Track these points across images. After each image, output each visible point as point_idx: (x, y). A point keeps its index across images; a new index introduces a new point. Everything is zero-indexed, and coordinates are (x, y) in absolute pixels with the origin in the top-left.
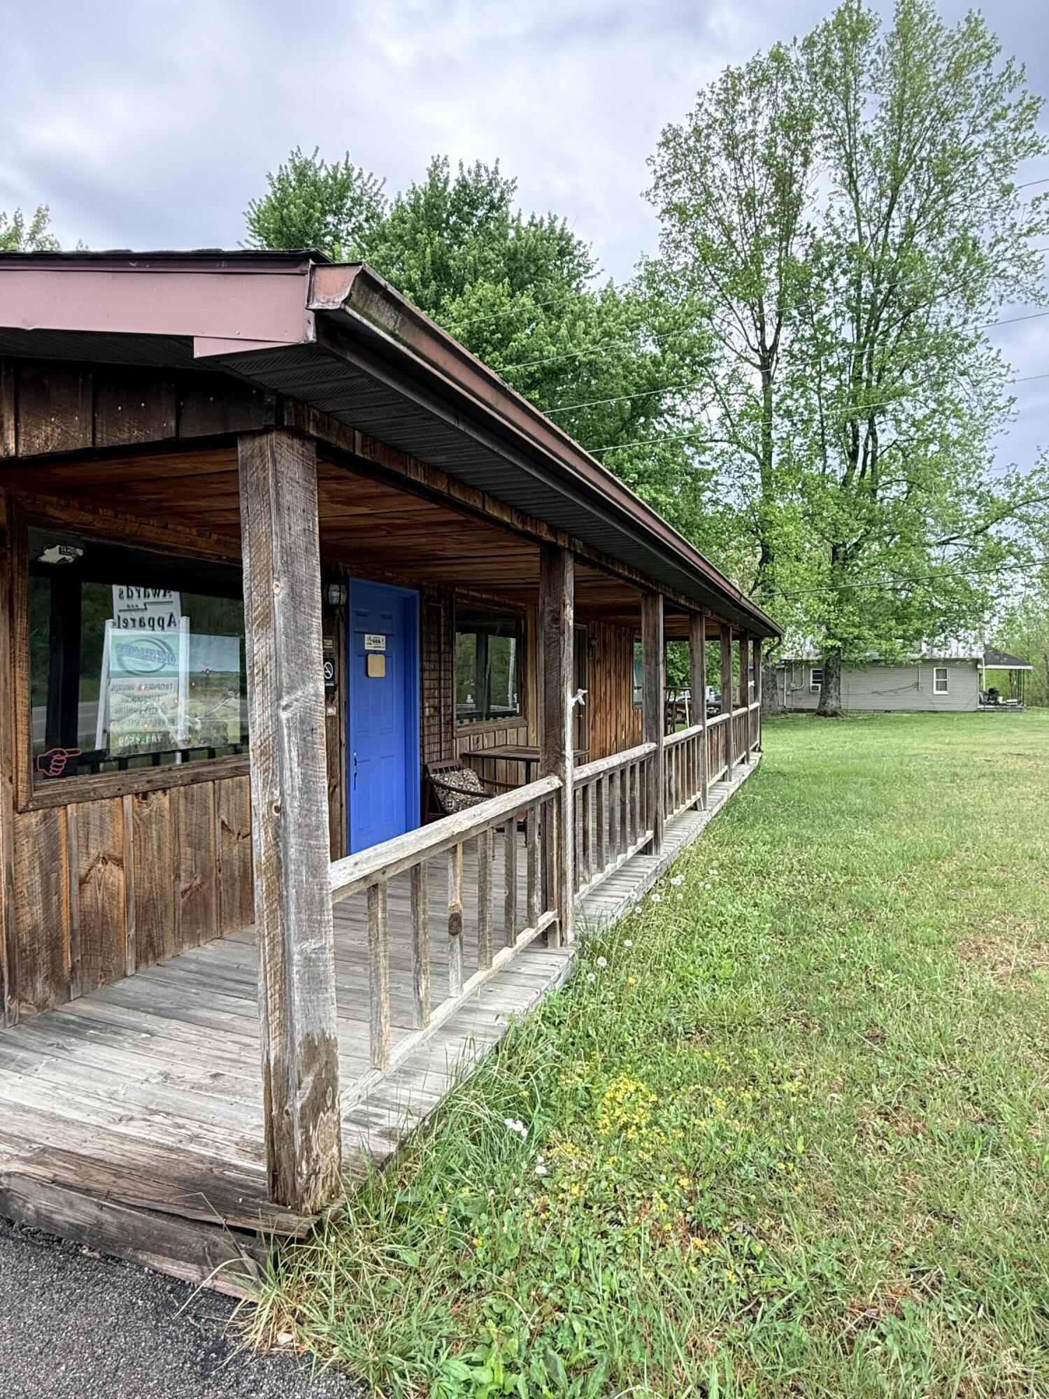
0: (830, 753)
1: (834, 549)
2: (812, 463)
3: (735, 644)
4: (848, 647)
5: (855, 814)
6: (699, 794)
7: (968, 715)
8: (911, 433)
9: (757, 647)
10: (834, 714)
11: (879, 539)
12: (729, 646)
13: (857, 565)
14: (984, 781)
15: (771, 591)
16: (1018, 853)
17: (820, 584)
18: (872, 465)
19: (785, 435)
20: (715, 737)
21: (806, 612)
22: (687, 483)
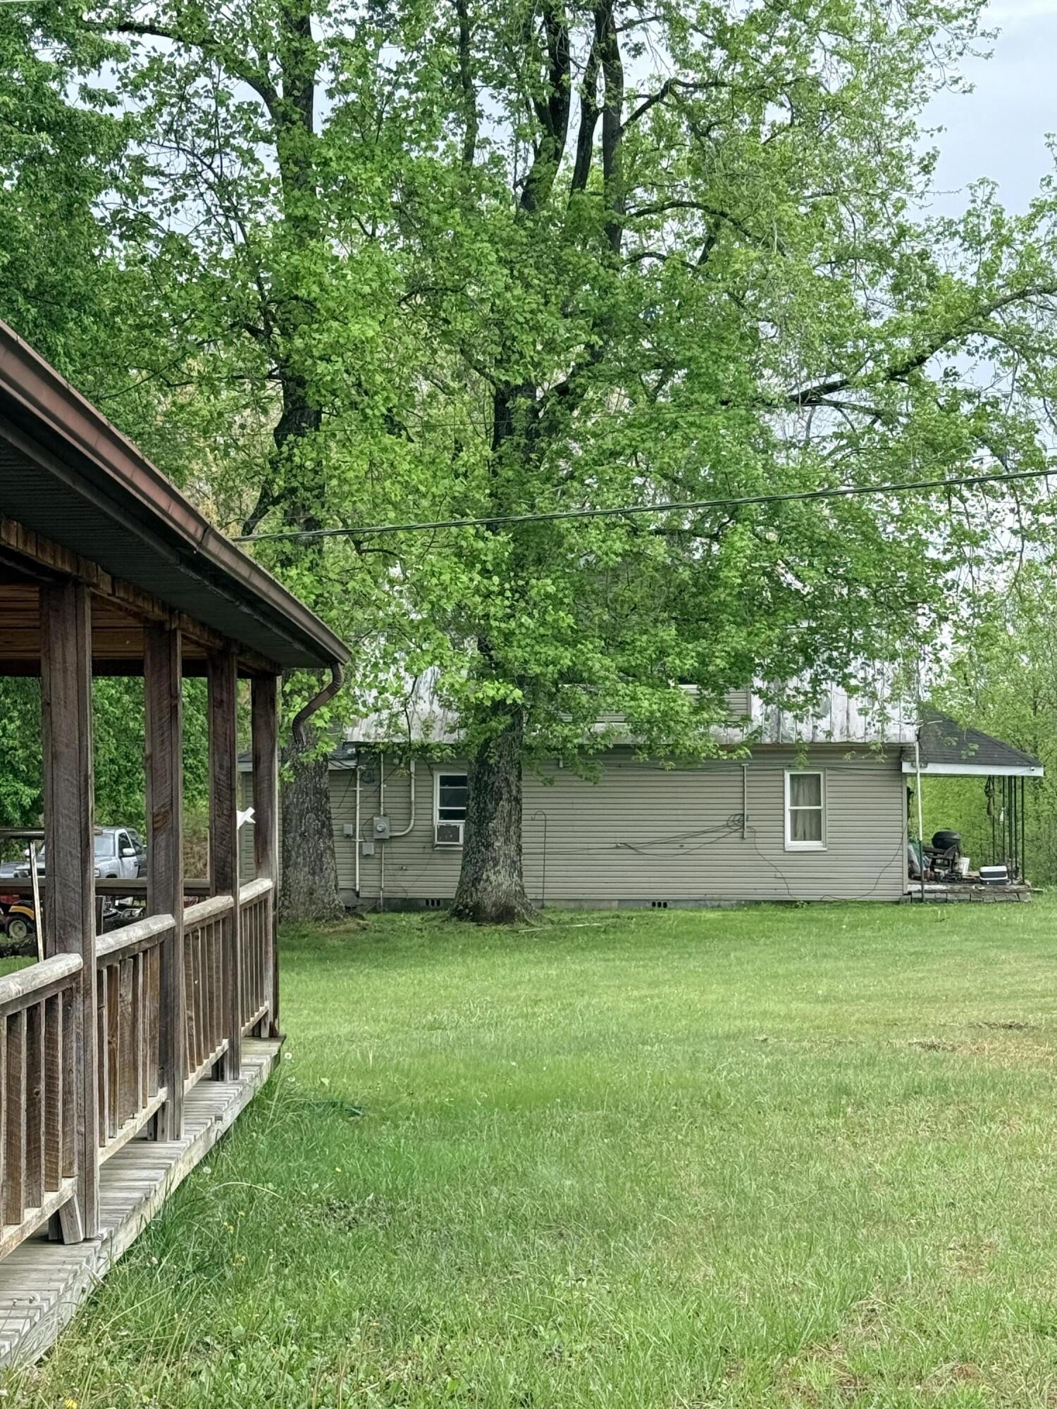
0: (489, 1037)
1: (501, 399)
2: (432, 126)
3: (190, 689)
4: (544, 705)
5: (556, 1226)
6: (67, 1186)
7: (880, 913)
8: (715, 64)
9: (264, 700)
10: (505, 915)
11: (627, 376)
12: (174, 695)
13: (565, 453)
14: (919, 1108)
15: (312, 524)
16: (1007, 1317)
17: (459, 506)
18: (607, 151)
19: (349, 33)
20: (126, 993)
21: (419, 592)
22: (40, 158)
